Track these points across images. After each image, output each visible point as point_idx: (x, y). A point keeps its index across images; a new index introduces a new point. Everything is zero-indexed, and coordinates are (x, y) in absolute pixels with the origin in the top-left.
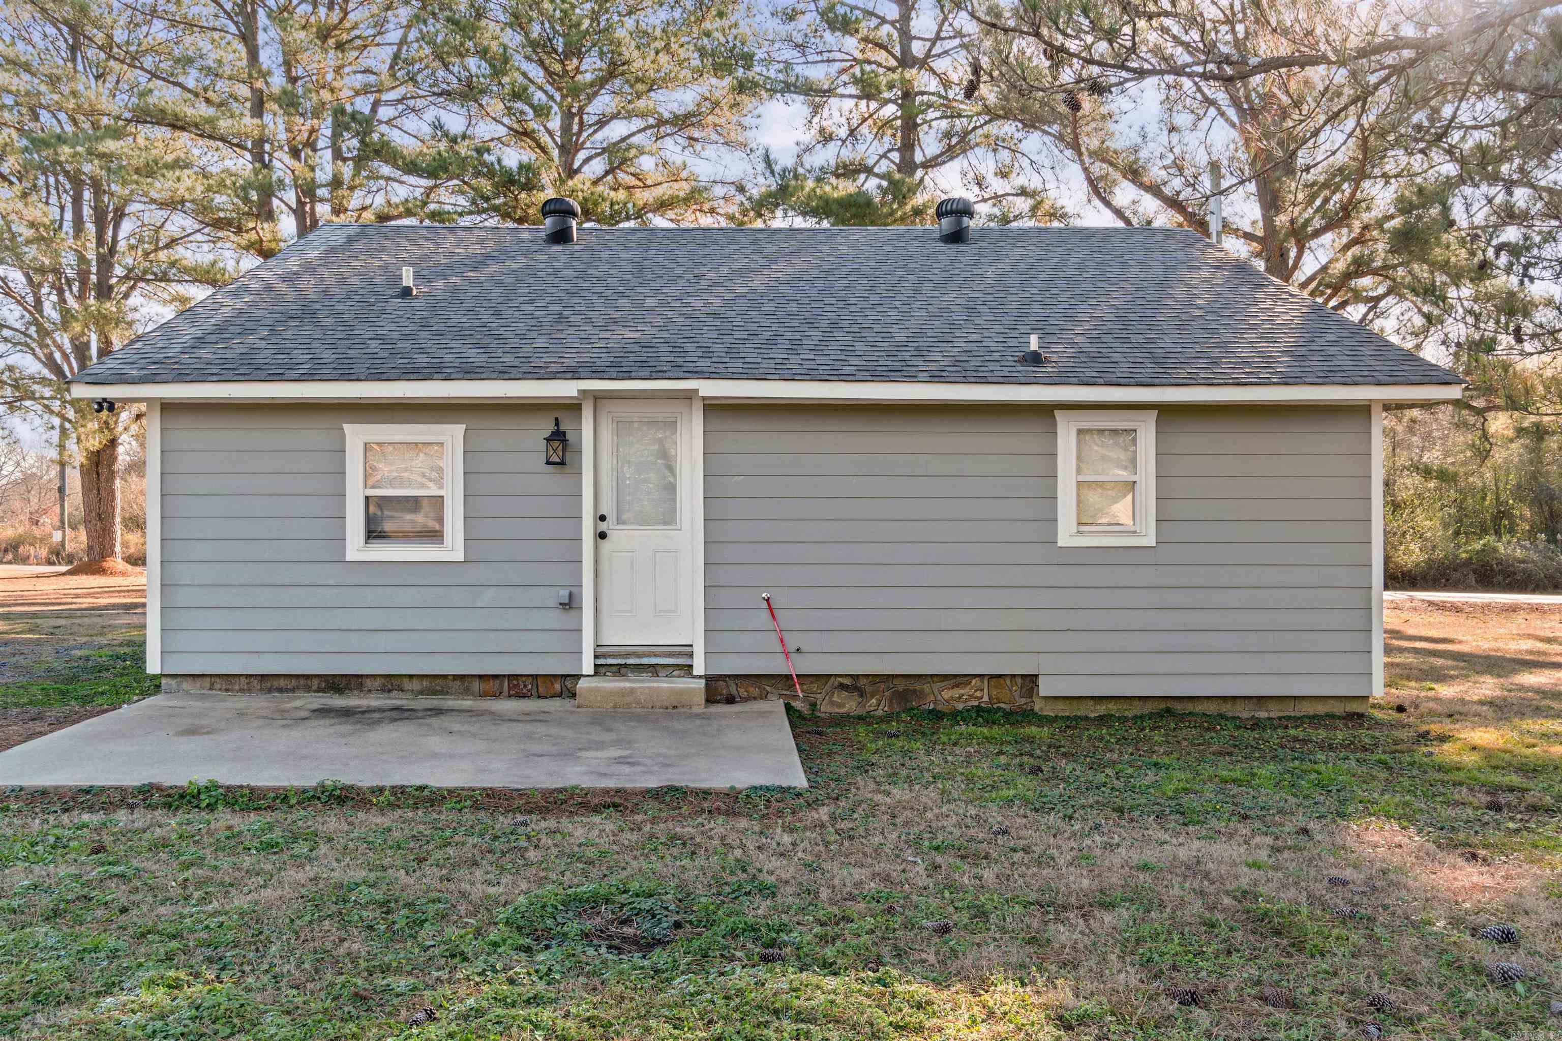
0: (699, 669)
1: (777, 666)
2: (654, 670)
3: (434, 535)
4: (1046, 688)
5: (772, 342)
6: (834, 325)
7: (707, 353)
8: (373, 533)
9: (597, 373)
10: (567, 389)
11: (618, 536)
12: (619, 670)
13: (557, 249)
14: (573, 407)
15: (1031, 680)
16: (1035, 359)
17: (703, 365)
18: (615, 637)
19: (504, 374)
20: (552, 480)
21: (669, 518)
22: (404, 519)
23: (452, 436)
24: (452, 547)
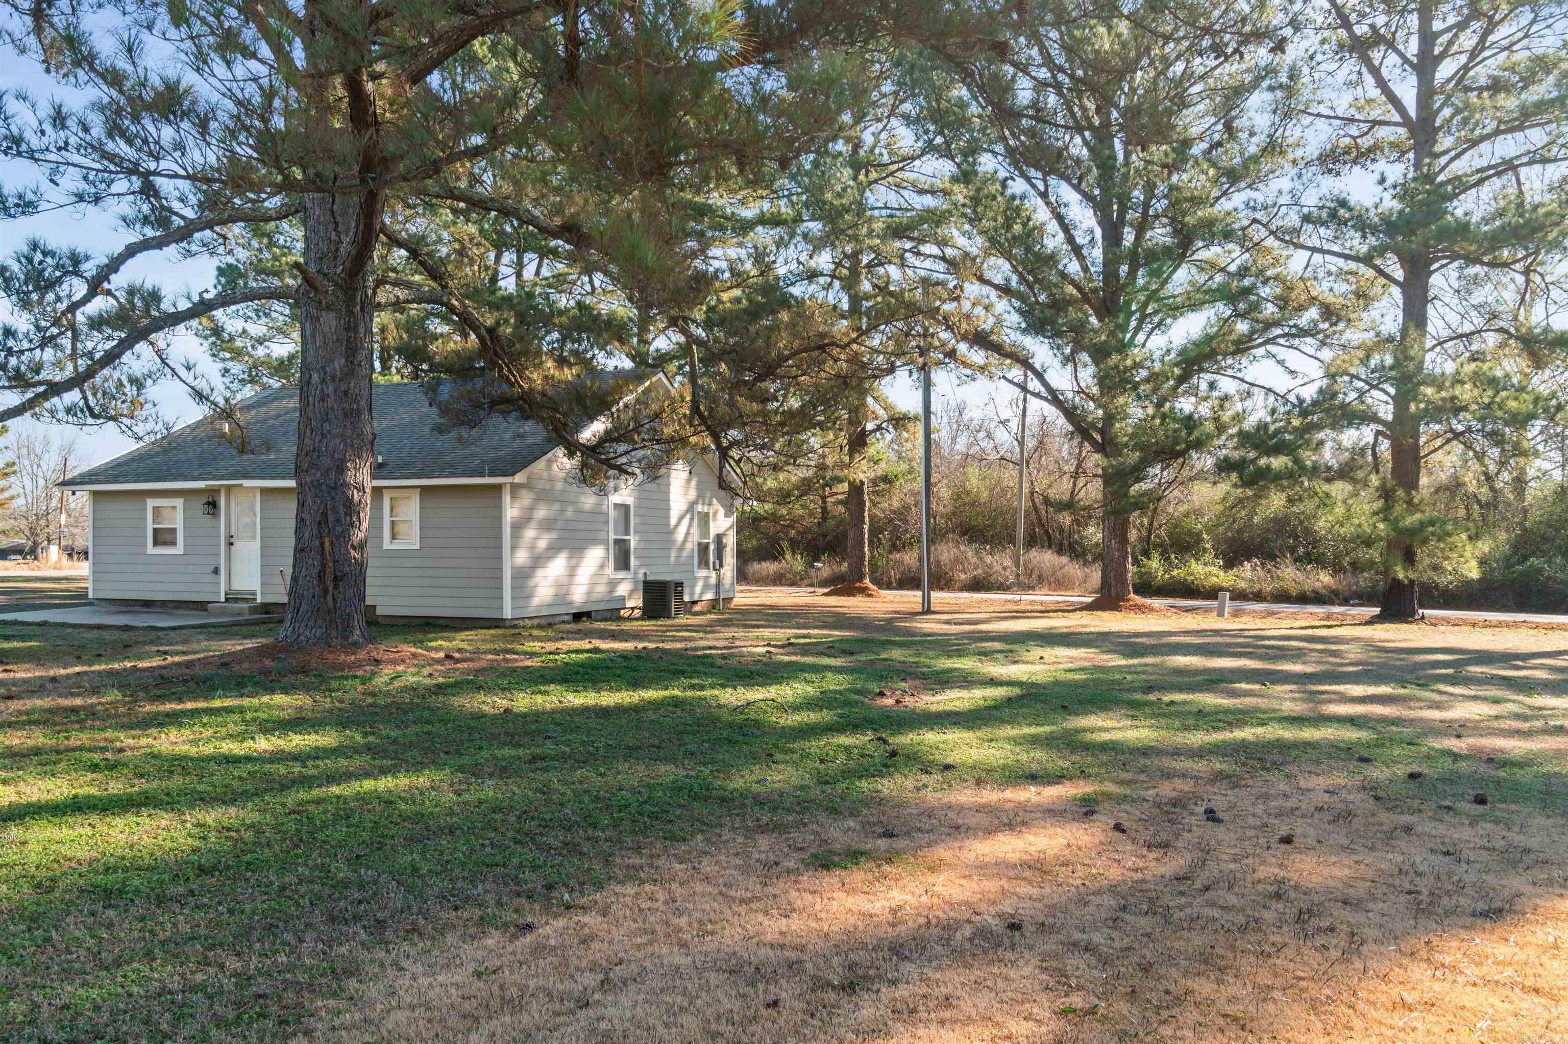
0: (258, 599)
3: (173, 543)
4: (379, 612)
8: (156, 543)
11: (239, 543)
12: (236, 600)
14: (216, 491)
15: (374, 608)
18: (231, 588)
20: (208, 520)
22: (163, 537)
23: (179, 502)
24: (179, 550)
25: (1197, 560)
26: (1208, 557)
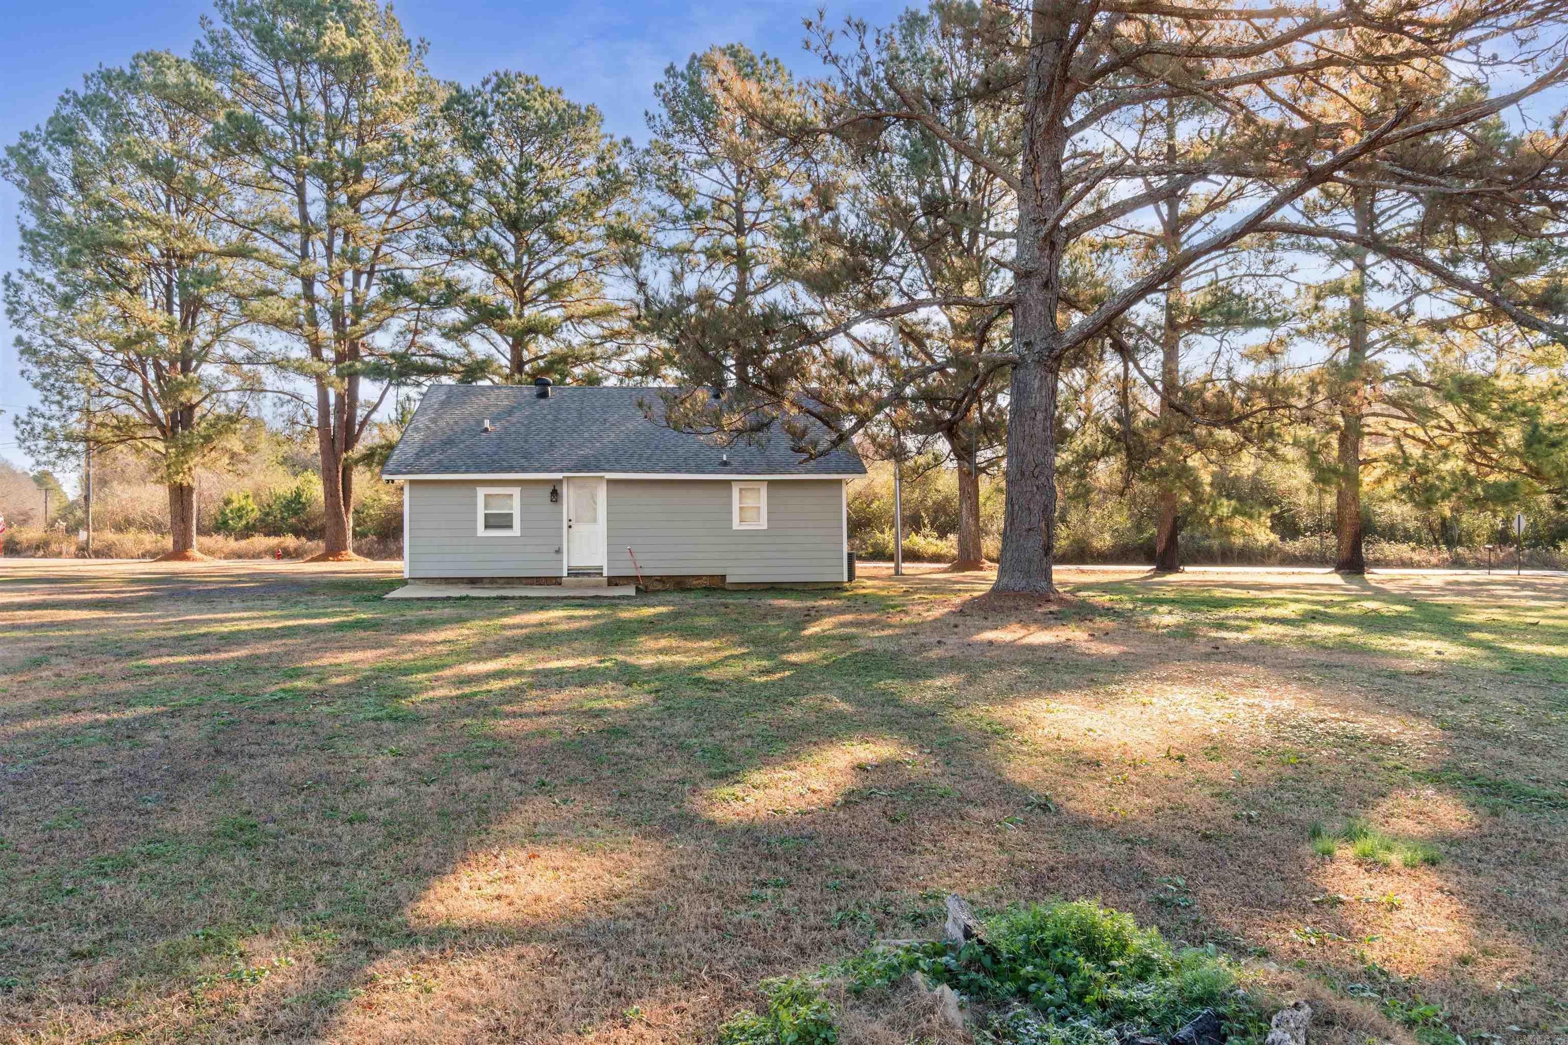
0: (605, 574)
1: (633, 573)
2: (589, 574)
3: (510, 527)
4: (729, 580)
5: (632, 456)
6: (657, 447)
7: (609, 461)
8: (487, 527)
9: (569, 470)
10: (558, 476)
11: (575, 527)
12: (576, 575)
13: (542, 401)
14: (560, 481)
15: (724, 577)
16: (725, 464)
17: (607, 466)
18: (574, 564)
19: (537, 470)
20: (549, 506)
21: (595, 520)
22: (499, 521)
23: (516, 491)
24: (516, 531)
25: (917, 533)
26: (927, 531)
